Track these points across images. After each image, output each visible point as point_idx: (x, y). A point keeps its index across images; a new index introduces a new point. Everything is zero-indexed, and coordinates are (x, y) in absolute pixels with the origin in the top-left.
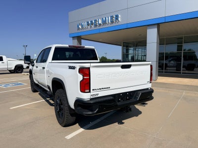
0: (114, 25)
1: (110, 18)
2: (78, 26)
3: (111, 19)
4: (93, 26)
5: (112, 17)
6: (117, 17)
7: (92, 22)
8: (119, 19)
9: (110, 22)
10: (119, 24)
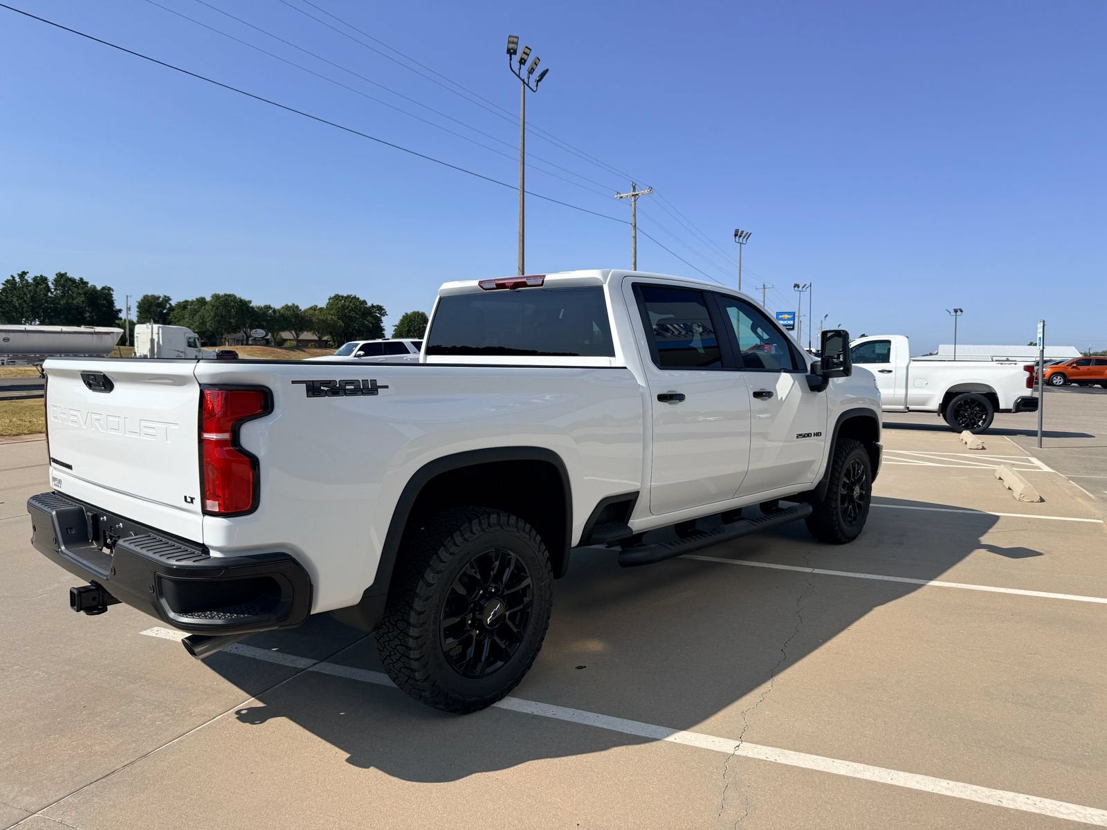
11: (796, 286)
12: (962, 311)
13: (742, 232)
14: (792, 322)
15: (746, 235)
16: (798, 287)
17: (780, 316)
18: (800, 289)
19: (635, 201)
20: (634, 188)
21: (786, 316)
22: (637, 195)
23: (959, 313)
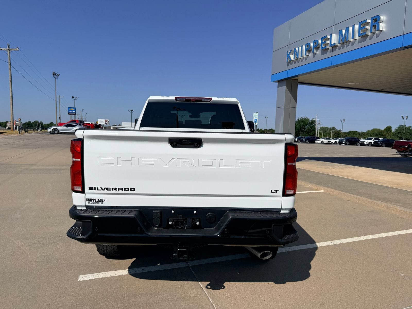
0: (368, 42)
1: (357, 27)
2: (288, 57)
3: (360, 29)
4: (319, 52)
5: (363, 24)
6: (376, 20)
7: (316, 42)
8: (382, 26)
9: (357, 37)
10: (382, 38)
11: (73, 97)
12: (133, 111)
13: (56, 73)
14: (74, 112)
15: (58, 75)
16: (74, 98)
17: (70, 109)
18: (75, 99)
19: (10, 52)
20: (9, 46)
21: (72, 109)
22: (10, 50)
23: (132, 112)
